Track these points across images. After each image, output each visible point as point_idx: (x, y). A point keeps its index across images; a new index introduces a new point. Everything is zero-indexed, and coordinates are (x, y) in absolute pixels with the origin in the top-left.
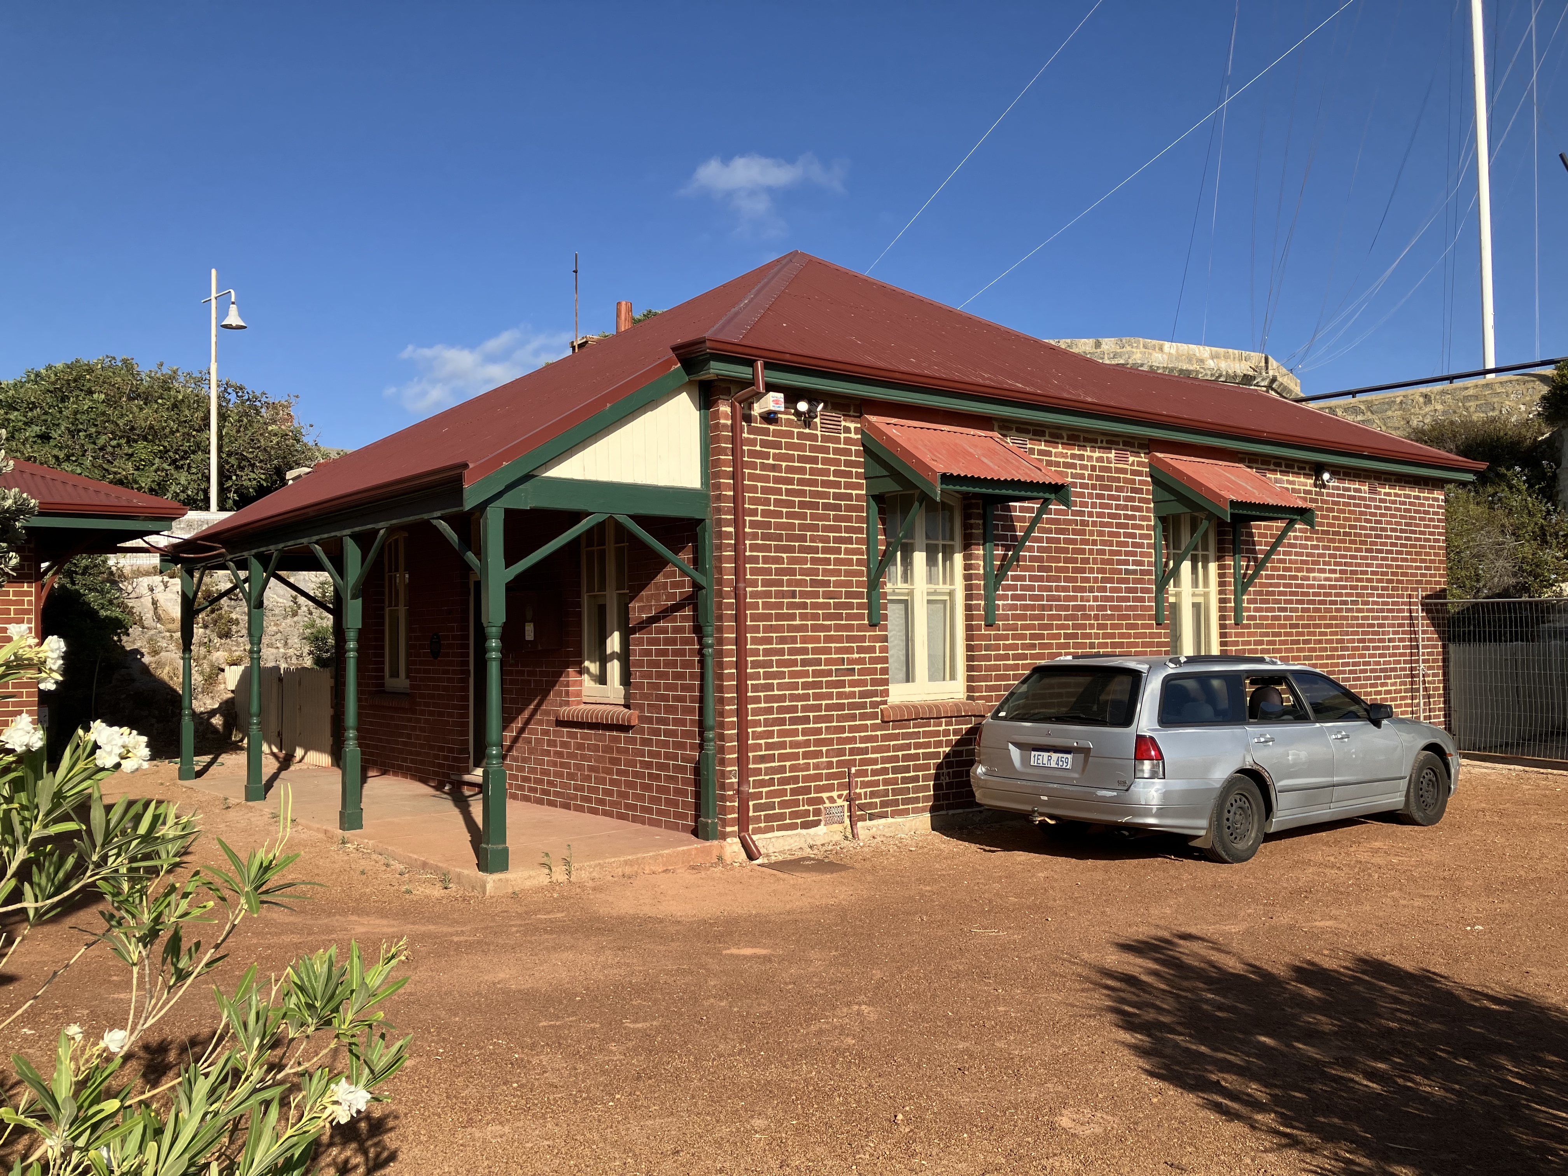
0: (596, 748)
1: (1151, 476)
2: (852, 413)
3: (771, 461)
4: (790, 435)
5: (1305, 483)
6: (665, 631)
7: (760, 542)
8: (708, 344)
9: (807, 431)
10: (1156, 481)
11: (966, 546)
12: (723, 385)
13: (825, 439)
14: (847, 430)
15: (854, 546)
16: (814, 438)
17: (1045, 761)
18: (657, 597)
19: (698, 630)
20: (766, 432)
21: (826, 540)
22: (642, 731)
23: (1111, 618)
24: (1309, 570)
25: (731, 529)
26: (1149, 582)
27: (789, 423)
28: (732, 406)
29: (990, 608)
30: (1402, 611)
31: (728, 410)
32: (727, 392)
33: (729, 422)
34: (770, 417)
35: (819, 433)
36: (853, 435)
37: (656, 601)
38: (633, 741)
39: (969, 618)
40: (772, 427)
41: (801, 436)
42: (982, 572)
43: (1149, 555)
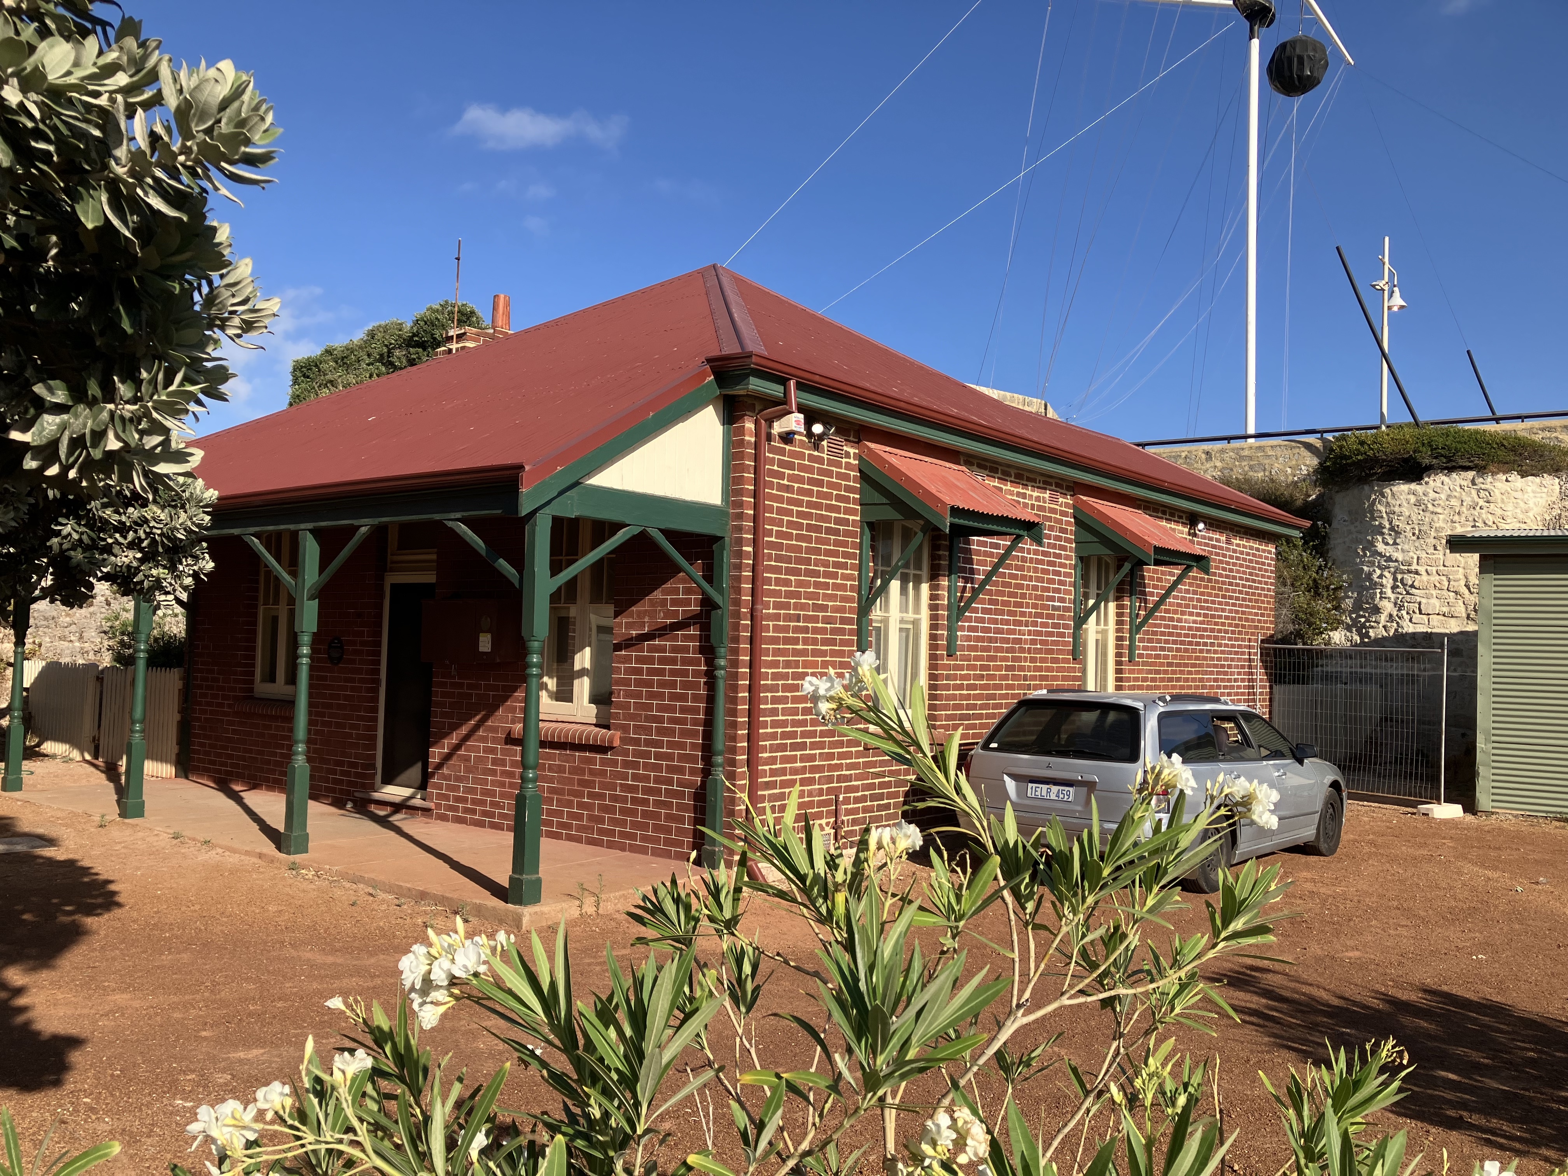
0: (561, 769)
1: (1075, 517)
2: (851, 439)
3: (785, 482)
4: (801, 456)
5: (1181, 530)
6: (662, 649)
7: (773, 563)
8: (754, 359)
9: (816, 453)
10: (1079, 522)
11: (934, 577)
12: (750, 401)
13: (831, 463)
14: (848, 455)
15: (849, 572)
16: (820, 460)
17: (1044, 793)
18: (652, 614)
19: (708, 651)
20: (782, 452)
21: (826, 564)
22: (626, 753)
23: (1040, 651)
24: (1183, 613)
25: (750, 549)
26: (1069, 619)
27: (802, 444)
28: (757, 423)
29: (951, 639)
30: (1243, 653)
31: (752, 426)
32: (752, 408)
33: (753, 440)
34: (787, 437)
35: (825, 456)
36: (852, 461)
37: (650, 618)
38: (614, 763)
39: (933, 647)
40: (788, 447)
41: (812, 458)
42: (946, 602)
43: (1070, 593)
